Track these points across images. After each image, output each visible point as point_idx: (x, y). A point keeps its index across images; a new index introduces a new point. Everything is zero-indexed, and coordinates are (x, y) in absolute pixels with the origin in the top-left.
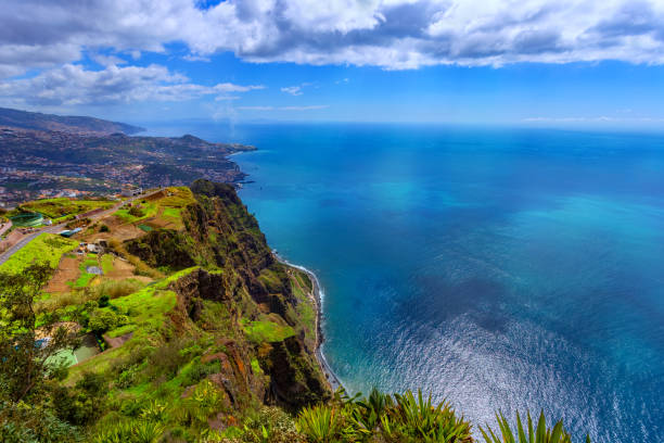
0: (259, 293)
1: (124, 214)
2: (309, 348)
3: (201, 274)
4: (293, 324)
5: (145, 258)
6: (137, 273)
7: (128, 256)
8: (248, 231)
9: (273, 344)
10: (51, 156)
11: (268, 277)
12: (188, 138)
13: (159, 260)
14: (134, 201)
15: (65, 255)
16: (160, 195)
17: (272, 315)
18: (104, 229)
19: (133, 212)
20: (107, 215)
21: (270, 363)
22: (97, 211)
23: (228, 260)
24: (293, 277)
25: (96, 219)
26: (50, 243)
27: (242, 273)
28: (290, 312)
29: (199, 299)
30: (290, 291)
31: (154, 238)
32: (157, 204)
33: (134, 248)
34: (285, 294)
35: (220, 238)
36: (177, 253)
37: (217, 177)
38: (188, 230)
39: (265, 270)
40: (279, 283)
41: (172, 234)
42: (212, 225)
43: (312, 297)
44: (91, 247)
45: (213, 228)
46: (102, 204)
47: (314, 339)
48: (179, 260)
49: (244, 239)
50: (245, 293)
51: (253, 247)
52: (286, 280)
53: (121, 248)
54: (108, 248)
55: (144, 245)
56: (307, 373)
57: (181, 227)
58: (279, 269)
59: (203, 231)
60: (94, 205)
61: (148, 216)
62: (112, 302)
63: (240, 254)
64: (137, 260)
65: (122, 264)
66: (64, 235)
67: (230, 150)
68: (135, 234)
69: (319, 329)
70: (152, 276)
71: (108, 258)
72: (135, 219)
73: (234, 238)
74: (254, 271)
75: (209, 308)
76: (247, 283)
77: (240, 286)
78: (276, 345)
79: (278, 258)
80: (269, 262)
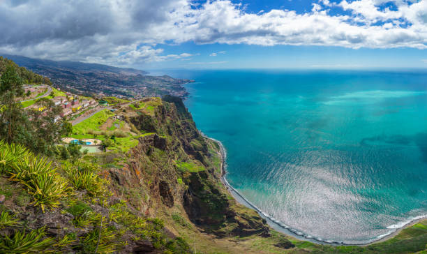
0: (189, 150)
1: (132, 106)
2: (217, 176)
3: (156, 137)
4: (206, 165)
5: (136, 125)
6: (131, 131)
7: (130, 123)
8: (187, 120)
9: (192, 173)
10: (117, 82)
11: (195, 143)
12: (165, 76)
13: (142, 127)
14: (137, 101)
15: (110, 118)
16: (148, 100)
17: (195, 161)
18: (124, 111)
19: (136, 106)
20: (127, 105)
21: (189, 181)
22: (124, 104)
23: (174, 133)
24: (209, 143)
25: (122, 106)
26: (107, 113)
27: (181, 140)
28: (206, 159)
29: (153, 147)
30: (207, 150)
31: (142, 118)
32: (146, 103)
33: (133, 120)
34: (203, 152)
35: (172, 122)
36: (150, 126)
37: (176, 94)
38: (156, 116)
39: (194, 140)
40: (201, 146)
41: (149, 117)
42: (169, 115)
43: (219, 154)
44: (118, 117)
45: (169, 117)
46: (126, 101)
47: (220, 172)
48: (150, 128)
49: (184, 124)
50: (181, 149)
51: (188, 128)
52: (205, 145)
53: (128, 120)
54: (124, 118)
55: (137, 120)
56: (211, 187)
57: (153, 115)
58: (201, 140)
59: (164, 118)
60: (123, 101)
61: (141, 108)
62: (116, 138)
63: (181, 130)
64: (133, 126)
65: (127, 126)
66: (111, 111)
67: (183, 82)
68: (134, 115)
69: (223, 168)
70: (137, 133)
71: (123, 122)
72: (135, 109)
73: (179, 123)
74: (188, 139)
75: (157, 152)
76: (184, 144)
77: (179, 145)
78: (194, 174)
79: (202, 134)
80: (196, 136)
